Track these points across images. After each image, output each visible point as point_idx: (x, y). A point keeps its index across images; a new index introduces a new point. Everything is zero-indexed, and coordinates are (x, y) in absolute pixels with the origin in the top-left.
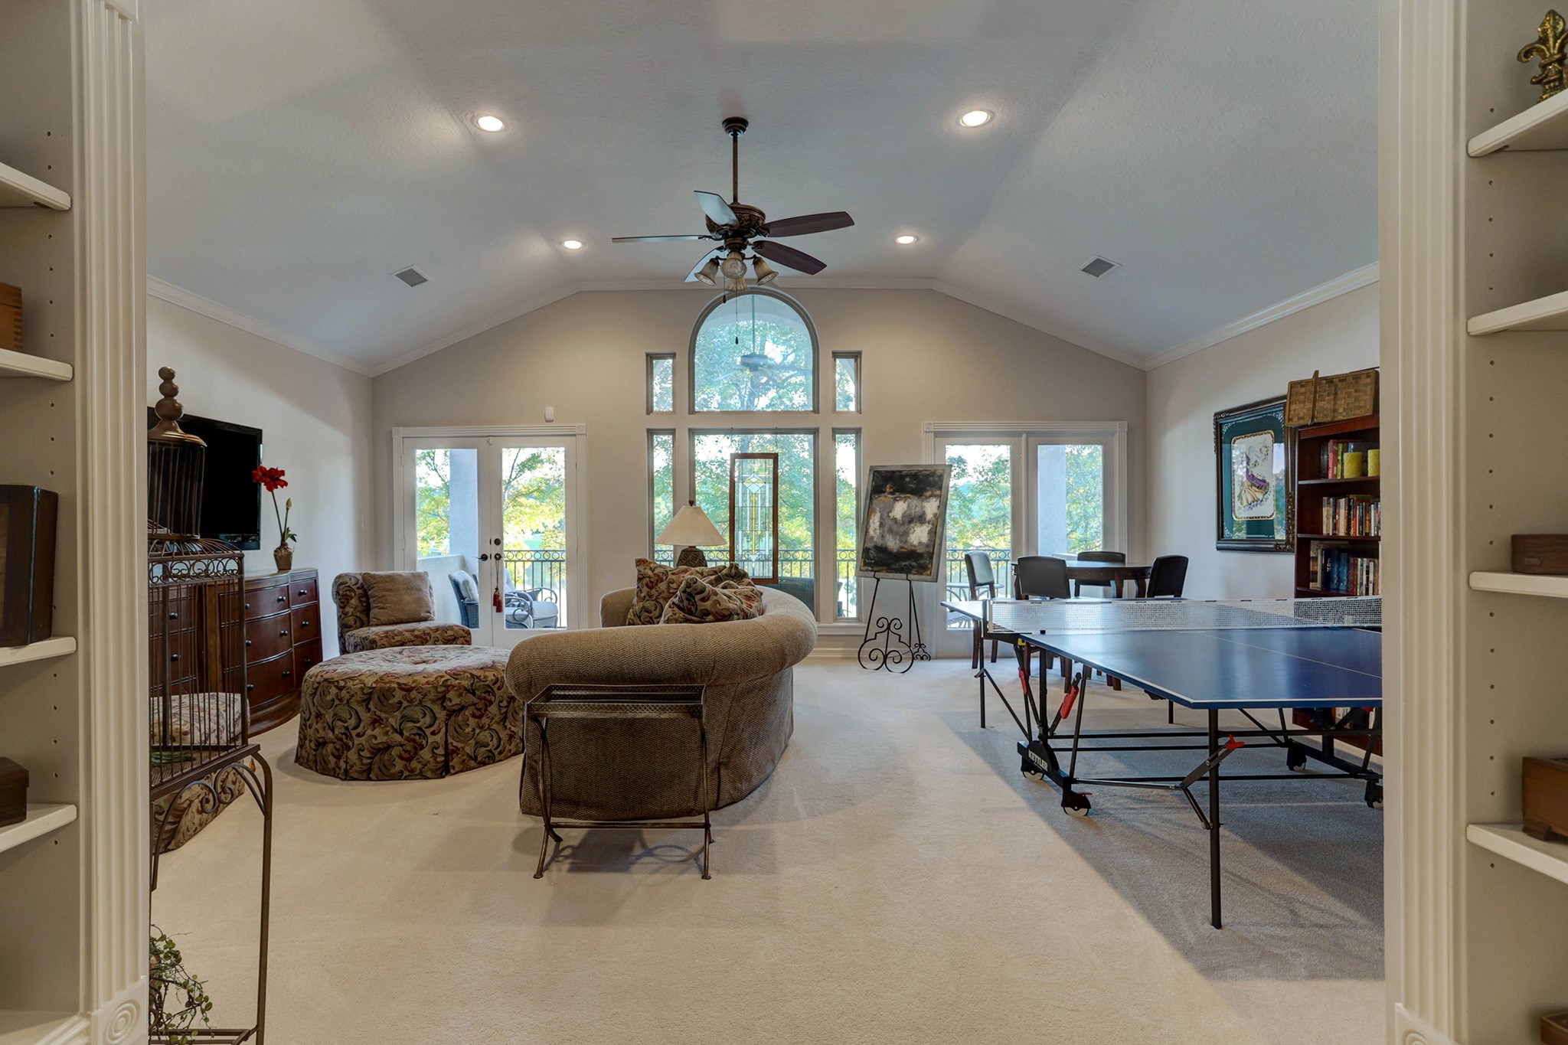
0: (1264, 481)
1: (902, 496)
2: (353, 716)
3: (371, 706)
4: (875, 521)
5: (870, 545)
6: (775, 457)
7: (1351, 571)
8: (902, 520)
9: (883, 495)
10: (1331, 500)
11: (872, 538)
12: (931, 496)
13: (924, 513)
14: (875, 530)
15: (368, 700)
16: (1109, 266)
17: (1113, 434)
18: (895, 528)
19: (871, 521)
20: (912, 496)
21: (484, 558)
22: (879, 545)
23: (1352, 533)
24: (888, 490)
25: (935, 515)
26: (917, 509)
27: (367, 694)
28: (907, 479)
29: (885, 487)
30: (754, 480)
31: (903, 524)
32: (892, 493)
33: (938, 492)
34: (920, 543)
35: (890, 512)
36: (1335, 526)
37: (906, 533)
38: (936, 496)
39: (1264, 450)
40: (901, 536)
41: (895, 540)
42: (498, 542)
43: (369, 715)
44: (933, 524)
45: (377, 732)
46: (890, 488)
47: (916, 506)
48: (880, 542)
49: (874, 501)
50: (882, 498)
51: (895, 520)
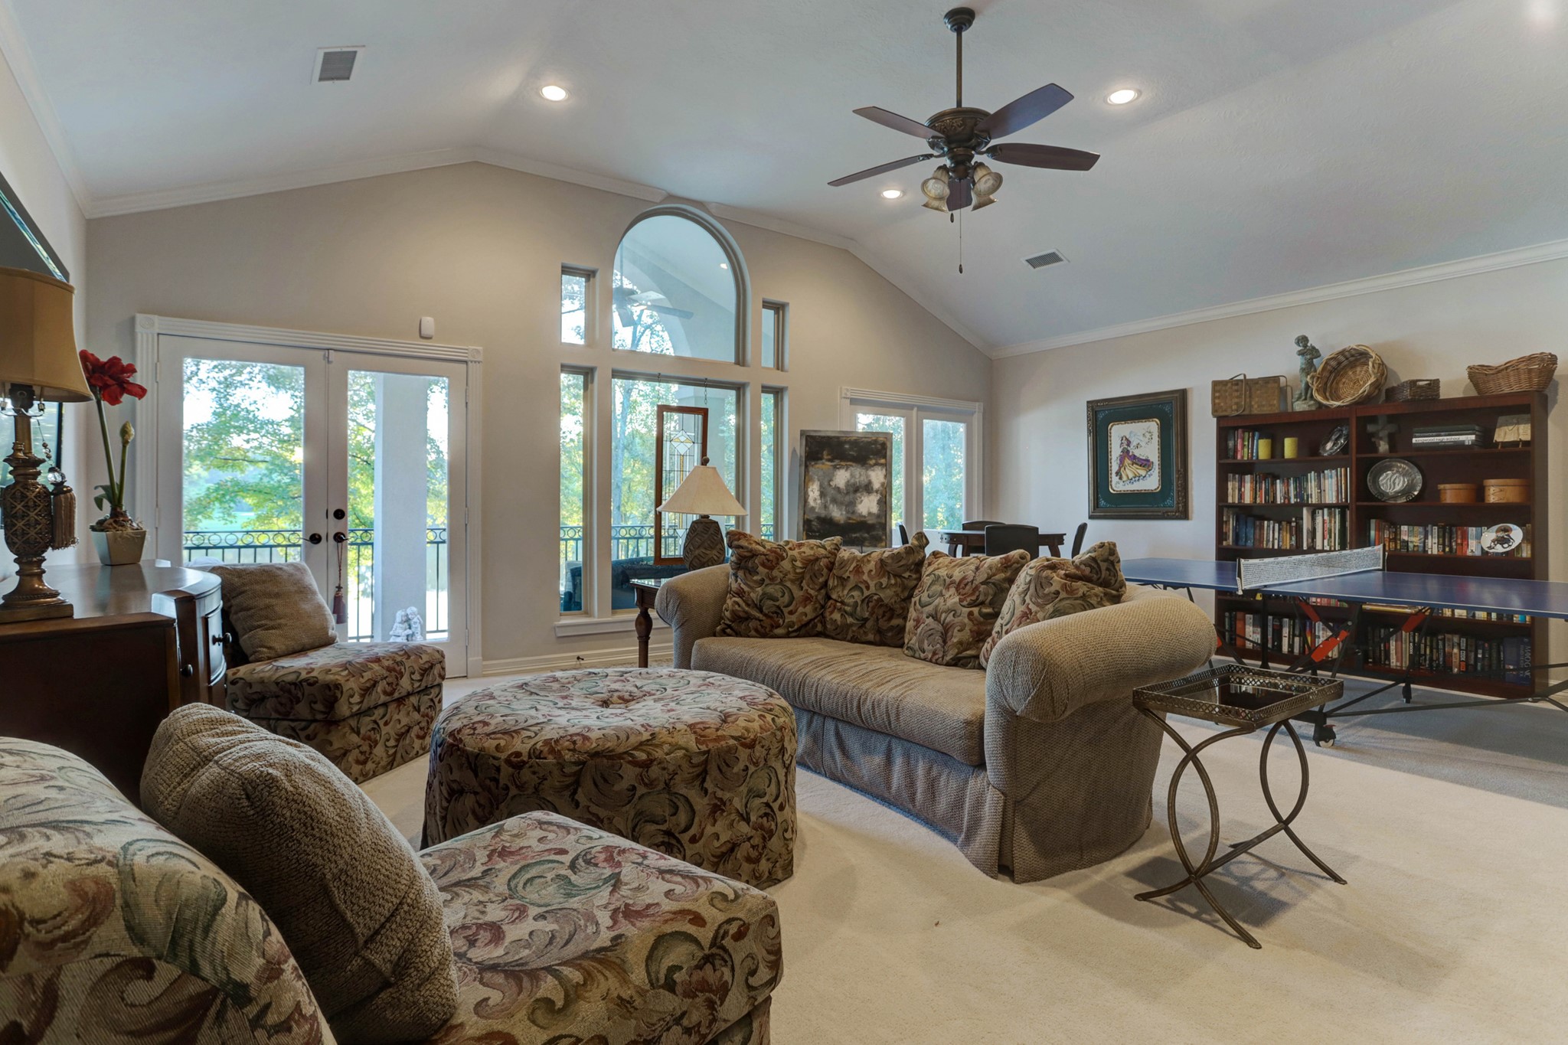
0: (1148, 461)
1: (842, 463)
2: (681, 808)
3: (708, 785)
4: (814, 492)
5: (811, 516)
6: (704, 412)
7: (1258, 531)
8: (847, 489)
9: (820, 462)
10: (1237, 476)
11: (813, 508)
12: (876, 464)
13: (870, 483)
14: (815, 500)
15: (702, 776)
16: (1059, 260)
17: (973, 414)
18: (839, 497)
19: (809, 490)
20: (854, 464)
21: (315, 539)
22: (823, 516)
23: (1258, 501)
24: (825, 457)
25: (883, 484)
26: (862, 478)
27: (698, 765)
28: (847, 446)
29: (822, 454)
30: (683, 439)
31: (848, 493)
32: (829, 460)
33: (883, 461)
34: (870, 514)
35: (831, 480)
36: (1241, 496)
37: (852, 504)
38: (881, 465)
39: (1148, 435)
40: (846, 506)
41: (841, 510)
42: (340, 514)
43: (706, 800)
44: (881, 494)
45: (719, 827)
46: (828, 455)
47: (861, 475)
48: (823, 513)
49: (811, 469)
50: (819, 465)
51: (838, 489)
